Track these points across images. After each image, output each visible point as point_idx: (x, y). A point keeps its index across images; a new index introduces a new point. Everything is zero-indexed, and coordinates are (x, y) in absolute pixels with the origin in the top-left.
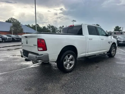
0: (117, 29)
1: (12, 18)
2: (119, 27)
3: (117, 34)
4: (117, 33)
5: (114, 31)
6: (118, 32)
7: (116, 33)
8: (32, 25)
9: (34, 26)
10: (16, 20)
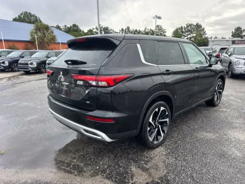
0: (238, 33)
1: (26, 12)
2: (242, 29)
3: (238, 44)
4: (238, 41)
5: (231, 37)
6: (240, 39)
7: (236, 42)
8: (65, 26)
9: (68, 28)
10: (34, 15)
